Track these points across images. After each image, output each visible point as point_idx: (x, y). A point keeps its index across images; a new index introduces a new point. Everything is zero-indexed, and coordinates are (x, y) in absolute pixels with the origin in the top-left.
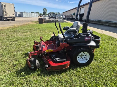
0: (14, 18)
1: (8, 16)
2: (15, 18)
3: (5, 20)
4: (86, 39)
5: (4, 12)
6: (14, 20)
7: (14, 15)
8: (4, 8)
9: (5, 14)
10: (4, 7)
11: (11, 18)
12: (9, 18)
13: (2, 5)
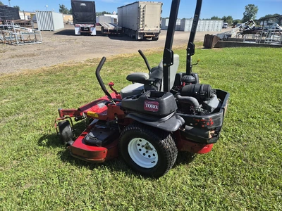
0: (157, 34)
1: (146, 30)
2: (159, 33)
3: (139, 38)
4: (147, 105)
5: (141, 23)
6: (156, 39)
7: (159, 29)
8: (142, 14)
9: (141, 26)
10: (142, 10)
11: (152, 34)
12: (148, 34)
13: (139, 8)
